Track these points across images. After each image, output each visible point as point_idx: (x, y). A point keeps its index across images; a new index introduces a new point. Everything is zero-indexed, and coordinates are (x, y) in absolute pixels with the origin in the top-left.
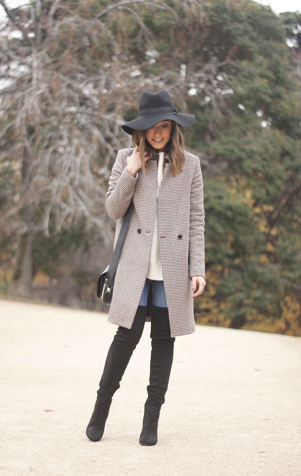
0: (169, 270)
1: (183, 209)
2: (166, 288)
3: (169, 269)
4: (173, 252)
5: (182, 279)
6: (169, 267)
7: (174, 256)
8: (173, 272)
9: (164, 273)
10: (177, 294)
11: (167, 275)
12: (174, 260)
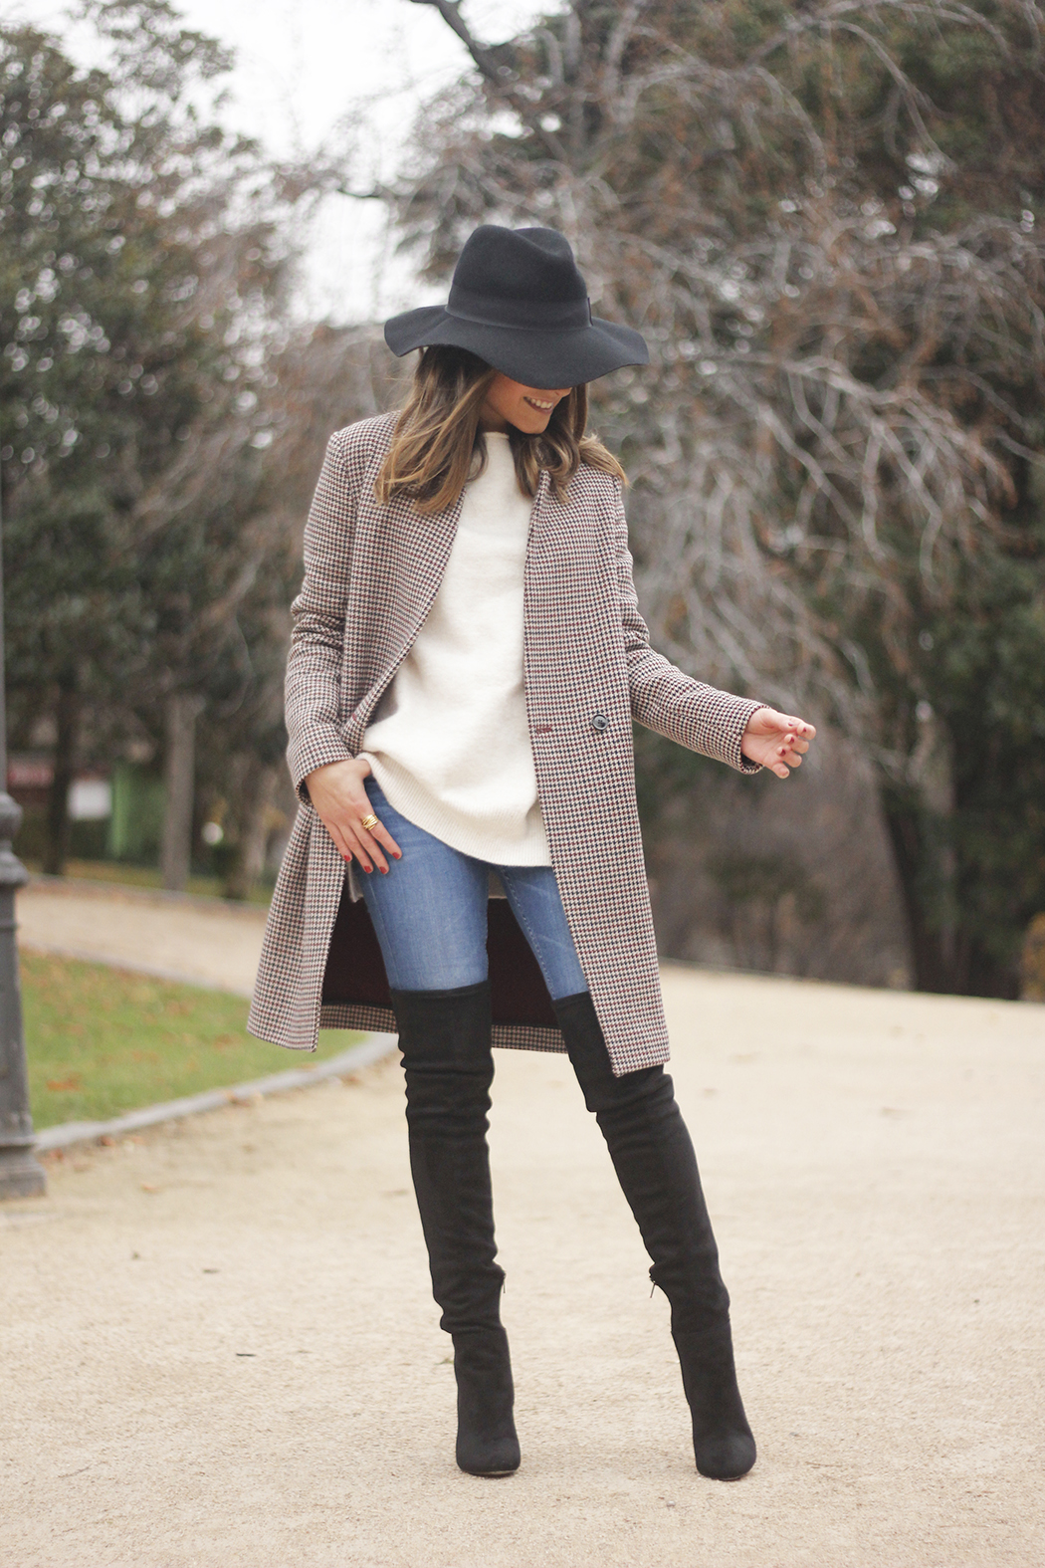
0: (574, 844)
1: (602, 626)
2: (569, 907)
3: (571, 841)
4: (582, 779)
5: (621, 872)
6: (572, 833)
7: (587, 792)
8: (588, 847)
9: (555, 854)
10: (607, 925)
11: (567, 861)
12: (587, 806)
